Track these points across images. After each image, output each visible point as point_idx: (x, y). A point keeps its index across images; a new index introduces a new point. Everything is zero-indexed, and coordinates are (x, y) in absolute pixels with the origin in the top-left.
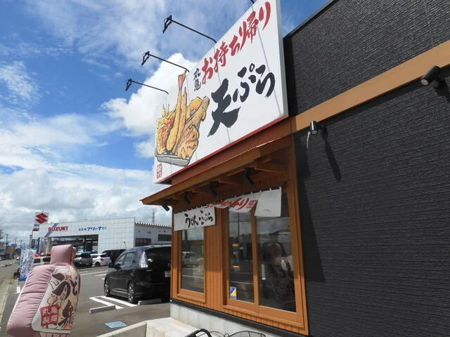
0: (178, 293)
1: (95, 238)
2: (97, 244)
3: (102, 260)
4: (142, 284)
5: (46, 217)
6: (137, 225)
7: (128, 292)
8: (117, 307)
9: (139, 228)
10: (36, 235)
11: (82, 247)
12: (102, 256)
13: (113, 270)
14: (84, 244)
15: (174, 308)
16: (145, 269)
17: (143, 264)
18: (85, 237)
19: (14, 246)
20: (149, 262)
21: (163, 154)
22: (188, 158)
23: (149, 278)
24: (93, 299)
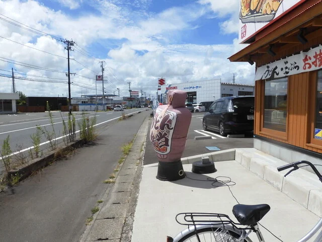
0: (260, 131)
1: (194, 94)
2: (196, 98)
3: (199, 108)
4: (230, 123)
5: (164, 81)
6: (222, 84)
7: (219, 128)
8: (213, 138)
9: (224, 86)
10: (160, 92)
11: (187, 100)
12: (199, 106)
13: (208, 113)
14: (188, 98)
15: (257, 142)
16: (231, 113)
17: (230, 109)
18: (188, 93)
19: (149, 99)
20: (235, 108)
21: (247, 15)
22: (274, 12)
23: (235, 120)
24: (196, 131)
